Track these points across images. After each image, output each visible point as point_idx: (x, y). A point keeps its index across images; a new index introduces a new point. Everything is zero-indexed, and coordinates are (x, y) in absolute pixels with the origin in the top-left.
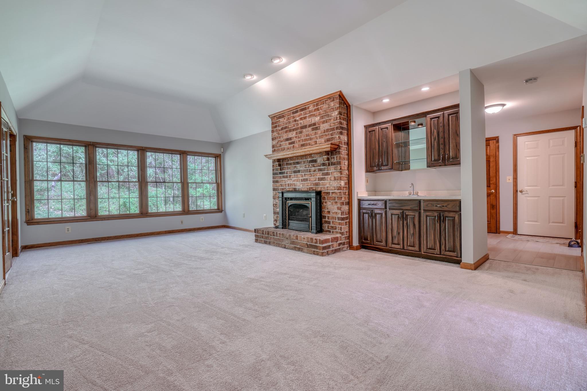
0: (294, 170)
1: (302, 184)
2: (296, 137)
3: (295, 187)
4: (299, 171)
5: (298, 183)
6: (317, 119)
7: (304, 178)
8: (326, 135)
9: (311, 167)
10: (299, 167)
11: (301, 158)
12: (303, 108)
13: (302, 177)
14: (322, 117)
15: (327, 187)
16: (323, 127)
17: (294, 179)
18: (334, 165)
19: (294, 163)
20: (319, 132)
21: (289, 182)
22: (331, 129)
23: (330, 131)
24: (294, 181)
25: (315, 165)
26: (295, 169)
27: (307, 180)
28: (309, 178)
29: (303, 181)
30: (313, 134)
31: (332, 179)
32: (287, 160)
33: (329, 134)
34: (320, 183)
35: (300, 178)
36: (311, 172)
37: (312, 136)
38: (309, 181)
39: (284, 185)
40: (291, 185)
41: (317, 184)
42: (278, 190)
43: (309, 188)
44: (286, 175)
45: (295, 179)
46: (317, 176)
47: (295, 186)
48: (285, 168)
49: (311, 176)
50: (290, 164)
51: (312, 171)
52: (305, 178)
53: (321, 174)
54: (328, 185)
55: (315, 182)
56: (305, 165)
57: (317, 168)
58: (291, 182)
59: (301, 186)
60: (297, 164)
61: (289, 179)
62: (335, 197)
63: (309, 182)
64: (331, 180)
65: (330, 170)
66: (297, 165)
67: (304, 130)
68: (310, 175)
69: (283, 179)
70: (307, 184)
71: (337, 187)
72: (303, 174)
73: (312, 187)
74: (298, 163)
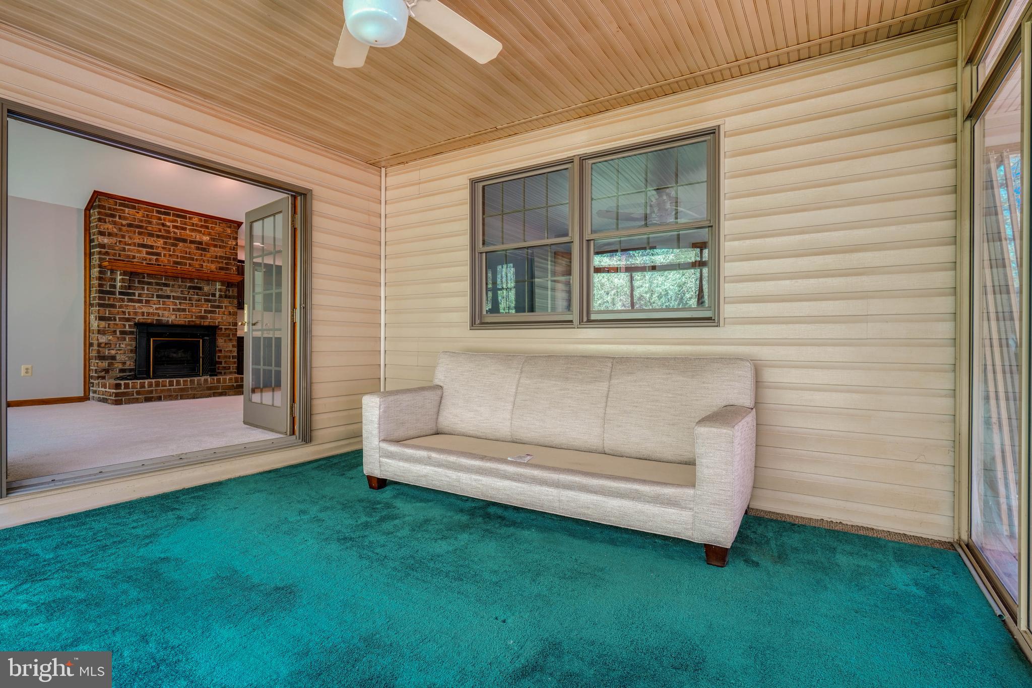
0: (157, 293)
1: (174, 315)
2: (163, 248)
3: (158, 318)
4: (168, 297)
5: (166, 313)
6: (206, 238)
7: (179, 307)
8: (219, 262)
9: (191, 295)
10: (167, 291)
11: (174, 280)
12: (181, 214)
13: (176, 305)
14: (213, 239)
15: (219, 322)
16: (215, 251)
17: (157, 306)
18: (229, 298)
19: (157, 284)
20: (208, 255)
21: (145, 310)
22: (226, 257)
23: (225, 260)
24: (157, 309)
25: (199, 294)
26: (160, 293)
27: (184, 310)
28: (189, 309)
29: (176, 311)
30: (197, 254)
31: (225, 314)
32: (141, 276)
33: (222, 262)
34: (208, 317)
35: (171, 307)
36: (192, 301)
37: (195, 256)
38: (188, 312)
39: (132, 313)
40: (153, 314)
41: (202, 317)
42: (115, 320)
43: (188, 321)
44: (137, 297)
45: (160, 307)
46: (202, 307)
47: (159, 316)
48: (135, 287)
49: (193, 307)
50: (149, 284)
51: (194, 300)
52: (182, 307)
53: (209, 305)
54: (220, 320)
55: (200, 314)
56: (182, 291)
57: (203, 297)
58: (151, 311)
59: (173, 317)
60: (163, 286)
61: (144, 305)
62: (229, 334)
63: (187, 313)
64: (224, 315)
65: (224, 303)
66: (164, 288)
67: (181, 244)
68: (191, 305)
69: (130, 304)
70: (185, 316)
71: (233, 323)
72: (178, 301)
73: (194, 320)
74: (166, 285)
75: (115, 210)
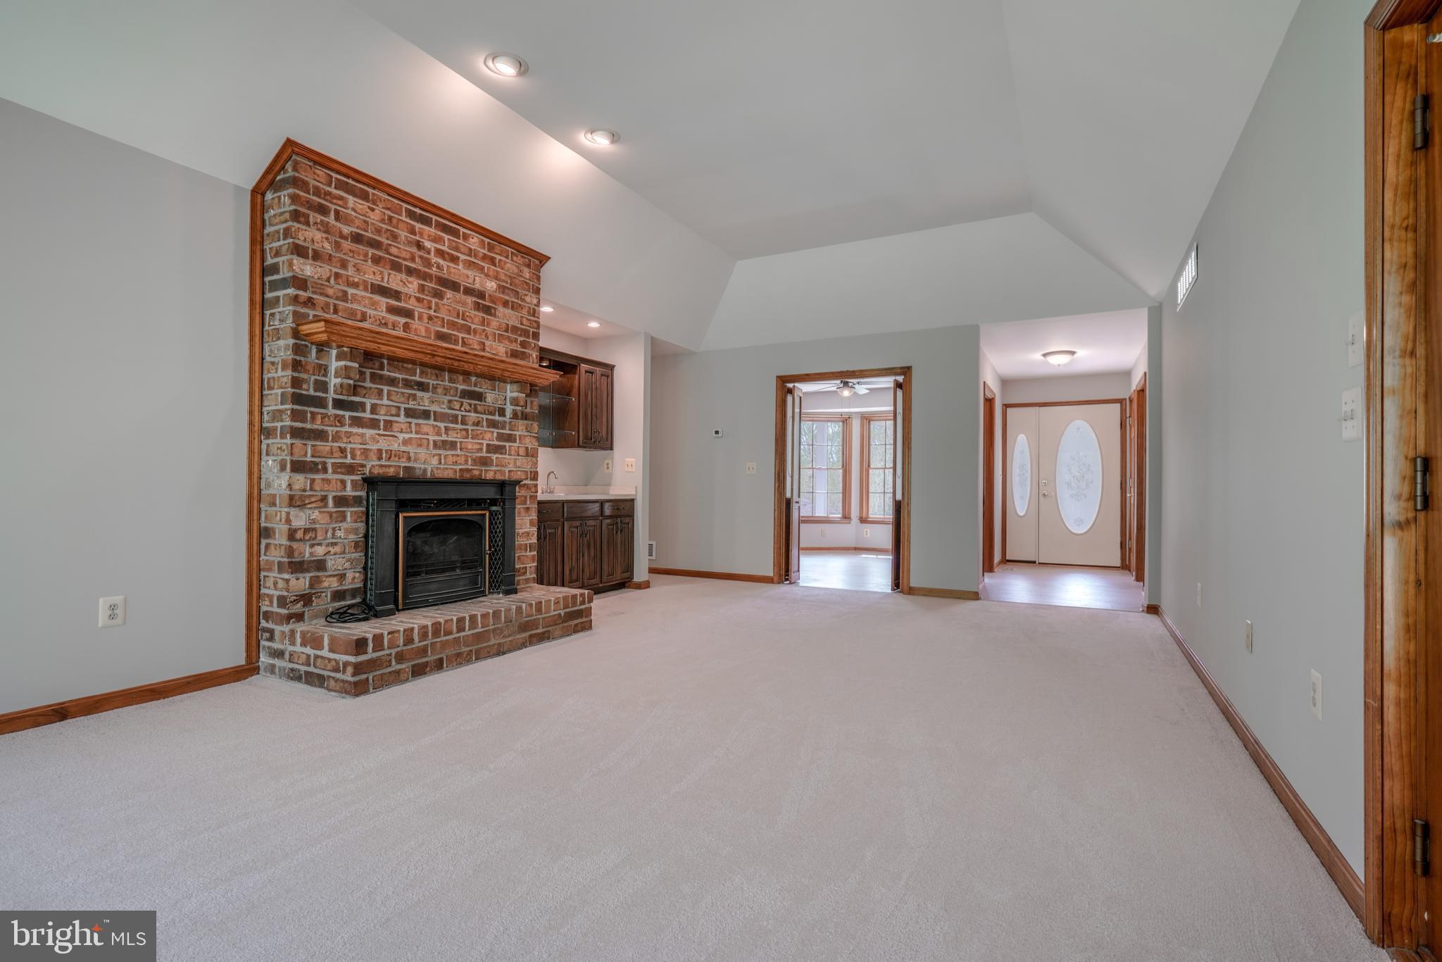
0: (407, 406)
1: (436, 458)
2: (419, 300)
3: (407, 465)
4: (426, 415)
5: (422, 453)
6: (491, 285)
7: (444, 437)
8: (510, 341)
9: (466, 411)
10: (424, 400)
11: (437, 375)
12: (452, 223)
13: (439, 434)
14: (502, 289)
15: (510, 471)
16: (505, 316)
17: (407, 436)
18: (526, 419)
19: (408, 384)
20: (494, 323)
21: (383, 444)
22: (522, 329)
23: (521, 335)
24: (405, 442)
25: (479, 408)
26: (412, 405)
27: (453, 445)
28: (461, 442)
29: (440, 448)
30: (476, 320)
31: (520, 453)
32: (377, 364)
33: (516, 340)
34: (492, 460)
35: (431, 438)
36: (466, 425)
37: (472, 323)
38: (461, 449)
39: (358, 453)
40: (399, 455)
41: (485, 462)
42: (325, 470)
43: (461, 470)
44: (367, 415)
45: (410, 439)
46: (483, 439)
47: (409, 459)
48: (365, 388)
49: (467, 438)
50: (392, 382)
51: (471, 423)
52: (450, 439)
53: (495, 434)
54: (511, 467)
55: (479, 455)
56: (450, 401)
57: (485, 417)
58: (395, 447)
59: (435, 461)
60: (419, 390)
61: (382, 432)
62: (526, 497)
63: (459, 452)
64: (518, 455)
65: (518, 431)
66: (420, 394)
67: (449, 294)
68: (464, 433)
69: (355, 430)
70: (455, 459)
71: (531, 472)
72: (442, 425)
73: (470, 467)
74: (422, 387)
75: (328, 197)
